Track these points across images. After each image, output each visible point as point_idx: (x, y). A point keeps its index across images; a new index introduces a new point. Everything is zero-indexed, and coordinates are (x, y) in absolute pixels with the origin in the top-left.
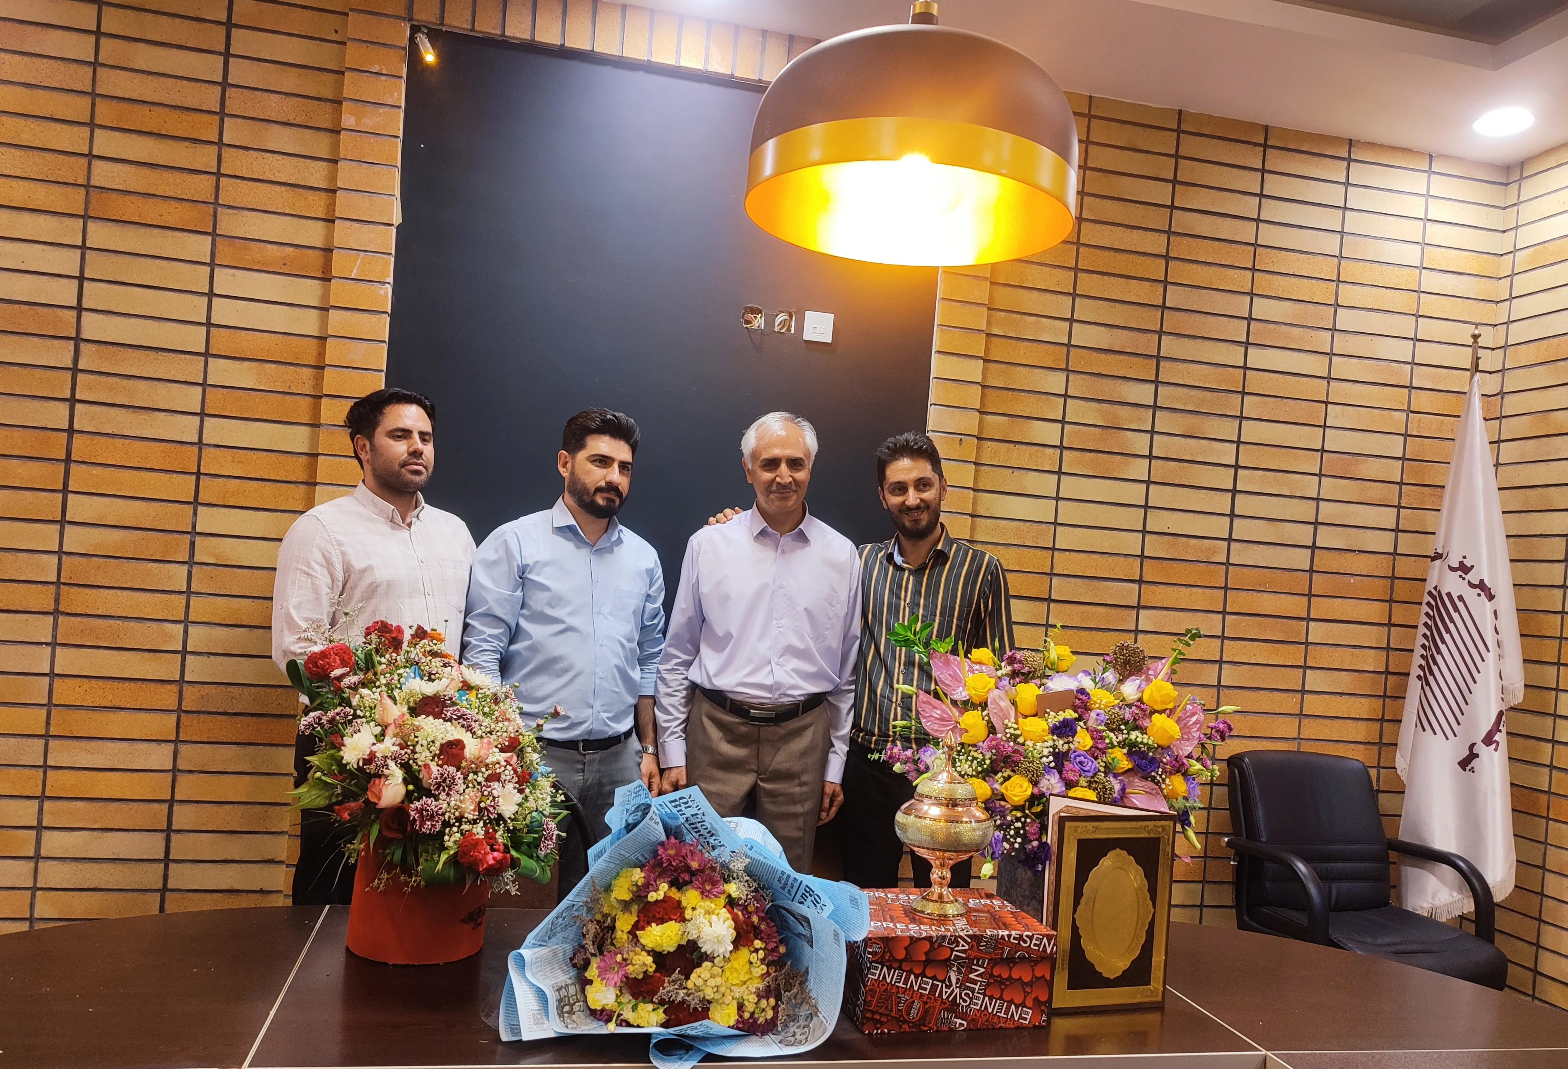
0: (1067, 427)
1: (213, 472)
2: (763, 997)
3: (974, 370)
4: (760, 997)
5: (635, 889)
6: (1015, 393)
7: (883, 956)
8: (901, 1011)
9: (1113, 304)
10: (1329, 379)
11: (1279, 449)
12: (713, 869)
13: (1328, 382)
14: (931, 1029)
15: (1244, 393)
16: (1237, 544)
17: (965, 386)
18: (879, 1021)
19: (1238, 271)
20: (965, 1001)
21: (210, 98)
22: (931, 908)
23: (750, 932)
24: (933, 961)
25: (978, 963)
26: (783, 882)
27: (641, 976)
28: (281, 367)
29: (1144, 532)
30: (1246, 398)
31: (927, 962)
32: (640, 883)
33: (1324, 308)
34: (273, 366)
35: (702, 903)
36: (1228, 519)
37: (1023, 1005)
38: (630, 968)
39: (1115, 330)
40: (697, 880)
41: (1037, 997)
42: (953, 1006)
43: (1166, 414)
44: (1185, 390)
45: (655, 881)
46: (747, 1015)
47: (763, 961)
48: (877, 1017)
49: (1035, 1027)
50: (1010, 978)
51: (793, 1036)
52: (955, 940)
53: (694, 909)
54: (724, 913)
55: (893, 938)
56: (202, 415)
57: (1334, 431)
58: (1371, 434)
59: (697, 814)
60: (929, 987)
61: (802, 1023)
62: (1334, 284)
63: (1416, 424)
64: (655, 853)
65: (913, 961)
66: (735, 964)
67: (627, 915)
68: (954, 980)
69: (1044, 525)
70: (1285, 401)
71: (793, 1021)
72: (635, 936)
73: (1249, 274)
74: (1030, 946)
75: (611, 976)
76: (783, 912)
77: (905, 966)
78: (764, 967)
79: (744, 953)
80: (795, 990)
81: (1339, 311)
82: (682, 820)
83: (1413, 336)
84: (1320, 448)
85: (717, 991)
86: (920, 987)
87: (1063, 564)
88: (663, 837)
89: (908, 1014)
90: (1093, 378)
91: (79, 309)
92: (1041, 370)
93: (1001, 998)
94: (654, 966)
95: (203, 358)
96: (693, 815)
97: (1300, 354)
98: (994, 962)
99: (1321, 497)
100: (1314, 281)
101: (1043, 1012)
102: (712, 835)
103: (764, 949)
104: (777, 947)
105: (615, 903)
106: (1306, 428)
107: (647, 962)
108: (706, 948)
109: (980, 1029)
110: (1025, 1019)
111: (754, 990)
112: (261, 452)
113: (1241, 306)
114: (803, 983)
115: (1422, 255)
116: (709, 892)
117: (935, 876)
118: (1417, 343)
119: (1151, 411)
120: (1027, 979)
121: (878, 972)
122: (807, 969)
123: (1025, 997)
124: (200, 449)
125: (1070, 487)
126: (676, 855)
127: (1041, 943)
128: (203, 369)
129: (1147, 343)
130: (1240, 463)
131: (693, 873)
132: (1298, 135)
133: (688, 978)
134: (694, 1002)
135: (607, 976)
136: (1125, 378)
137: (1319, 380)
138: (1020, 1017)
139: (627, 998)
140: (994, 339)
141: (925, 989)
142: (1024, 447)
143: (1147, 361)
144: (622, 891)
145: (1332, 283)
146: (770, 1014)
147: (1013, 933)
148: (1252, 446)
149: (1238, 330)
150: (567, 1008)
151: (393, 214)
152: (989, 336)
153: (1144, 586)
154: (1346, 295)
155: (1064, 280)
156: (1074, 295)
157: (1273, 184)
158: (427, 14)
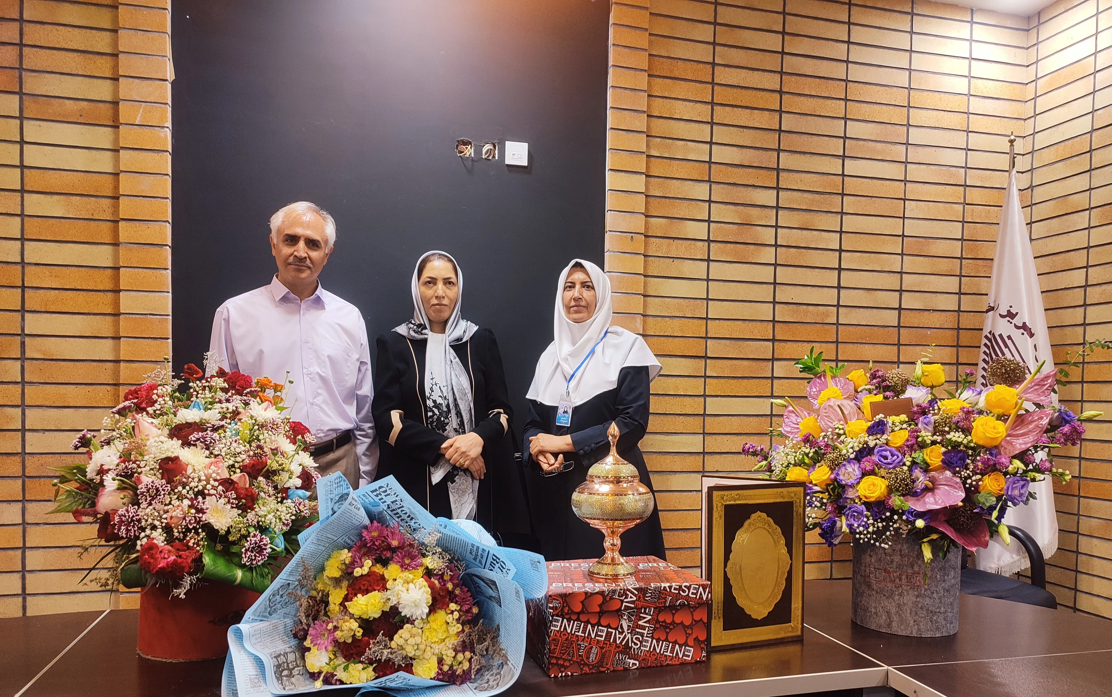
0: (712, 225)
1: (35, 285)
2: (460, 651)
3: (639, 183)
4: (456, 651)
5: (344, 567)
6: (671, 200)
7: (562, 610)
8: (580, 655)
9: (742, 130)
10: (905, 181)
11: (871, 236)
12: (411, 545)
13: (905, 184)
14: (608, 669)
15: (843, 195)
16: (844, 309)
17: (633, 196)
18: (563, 666)
19: (834, 101)
20: (636, 644)
22: (605, 570)
23: (445, 597)
24: (606, 612)
25: (645, 612)
26: (474, 554)
27: (350, 641)
28: (86, 199)
29: (774, 303)
30: (845, 198)
31: (602, 613)
32: (347, 562)
33: (900, 127)
34: (78, 198)
35: (401, 575)
36: (836, 290)
37: (686, 644)
38: (338, 634)
39: (745, 150)
40: (398, 556)
41: (697, 637)
42: (626, 649)
43: (786, 212)
44: (799, 193)
45: (361, 559)
46: (446, 668)
47: (458, 620)
48: (561, 662)
49: (697, 662)
50: (673, 623)
51: (487, 682)
52: (624, 593)
53: (395, 580)
54: (422, 582)
55: (570, 594)
56: (23, 239)
57: (911, 221)
58: (938, 222)
59: (396, 501)
60: (604, 634)
61: (495, 671)
62: (906, 109)
63: (970, 213)
64: (360, 536)
65: (588, 612)
66: (434, 625)
67: (338, 590)
68: (625, 628)
69: (698, 301)
70: (874, 199)
71: (488, 670)
72: (345, 607)
73: (843, 103)
74: (688, 595)
75: (322, 642)
76: (476, 579)
77: (583, 618)
78: (460, 626)
79: (441, 615)
80: (486, 643)
81: (911, 129)
82: (384, 507)
83: (965, 147)
84: (901, 234)
85: (418, 649)
86: (597, 635)
87: (715, 329)
88: (367, 521)
89: (588, 658)
90: (730, 187)
92: (690, 182)
93: (666, 640)
94: (361, 631)
95: (20, 194)
96: (393, 502)
97: (884, 163)
98: (659, 610)
99: (904, 271)
100: (891, 107)
101: (702, 649)
102: (412, 519)
103: (458, 611)
104: (471, 608)
105: (327, 581)
106: (890, 219)
107: (353, 628)
108: (405, 612)
109: (650, 667)
110: (689, 656)
111: (450, 646)
112: (73, 268)
113: (837, 128)
114: (495, 638)
115: (969, 85)
116: (408, 565)
117: (607, 543)
118: (968, 152)
119: (774, 211)
120: (687, 622)
121: (559, 624)
122: (498, 626)
123: (687, 638)
124: (23, 267)
125: (717, 271)
126: (379, 536)
127: (697, 592)
128: (20, 203)
129: (769, 159)
130: (843, 248)
131: (394, 550)
133: (391, 639)
134: (397, 660)
135: (318, 642)
136: (753, 186)
137: (898, 183)
138: (684, 655)
139: (341, 660)
140: (652, 159)
141: (601, 636)
142: (680, 242)
143: (769, 173)
144: (333, 570)
145: (904, 108)
146: (466, 666)
147: (674, 584)
148: (851, 235)
149: (836, 147)
150: (285, 673)
151: (166, 71)
152: (649, 156)
153: (776, 343)
154: (917, 117)
155: (703, 112)
156: (712, 122)
157: (857, 34)
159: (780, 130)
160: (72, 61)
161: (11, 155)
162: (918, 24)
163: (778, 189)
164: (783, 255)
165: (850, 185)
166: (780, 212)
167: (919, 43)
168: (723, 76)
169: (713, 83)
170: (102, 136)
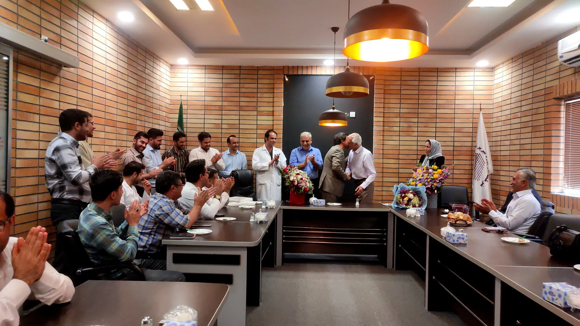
0: (400, 127)
6: (389, 122)
11: (445, 128)
13: (455, 114)
17: (380, 122)
19: (433, 95)
21: (255, 90)
29: (417, 145)
30: (437, 119)
33: (452, 100)
39: (408, 109)
44: (424, 118)
57: (456, 123)
58: (465, 123)
69: (397, 146)
70: (445, 119)
81: (456, 100)
83: (473, 104)
84: (454, 127)
87: (401, 152)
90: (405, 118)
92: (394, 118)
97: (448, 109)
99: (455, 136)
100: (450, 95)
106: (450, 123)
113: (435, 102)
115: (474, 88)
124: (257, 143)
129: (416, 111)
130: (437, 131)
132: (444, 69)
136: (412, 117)
137: (452, 114)
142: (392, 132)
143: (416, 114)
145: (454, 95)
148: (439, 128)
149: (435, 106)
151: (282, 105)
155: (398, 101)
156: (400, 103)
157: (440, 79)
158: (286, 73)
159: (418, 104)
160: (265, 104)
161: (255, 122)
162: (458, 74)
163: (418, 118)
164: (420, 134)
165: (438, 116)
166: (419, 123)
167: (458, 79)
168: (403, 92)
169: (400, 94)
170: (271, 118)
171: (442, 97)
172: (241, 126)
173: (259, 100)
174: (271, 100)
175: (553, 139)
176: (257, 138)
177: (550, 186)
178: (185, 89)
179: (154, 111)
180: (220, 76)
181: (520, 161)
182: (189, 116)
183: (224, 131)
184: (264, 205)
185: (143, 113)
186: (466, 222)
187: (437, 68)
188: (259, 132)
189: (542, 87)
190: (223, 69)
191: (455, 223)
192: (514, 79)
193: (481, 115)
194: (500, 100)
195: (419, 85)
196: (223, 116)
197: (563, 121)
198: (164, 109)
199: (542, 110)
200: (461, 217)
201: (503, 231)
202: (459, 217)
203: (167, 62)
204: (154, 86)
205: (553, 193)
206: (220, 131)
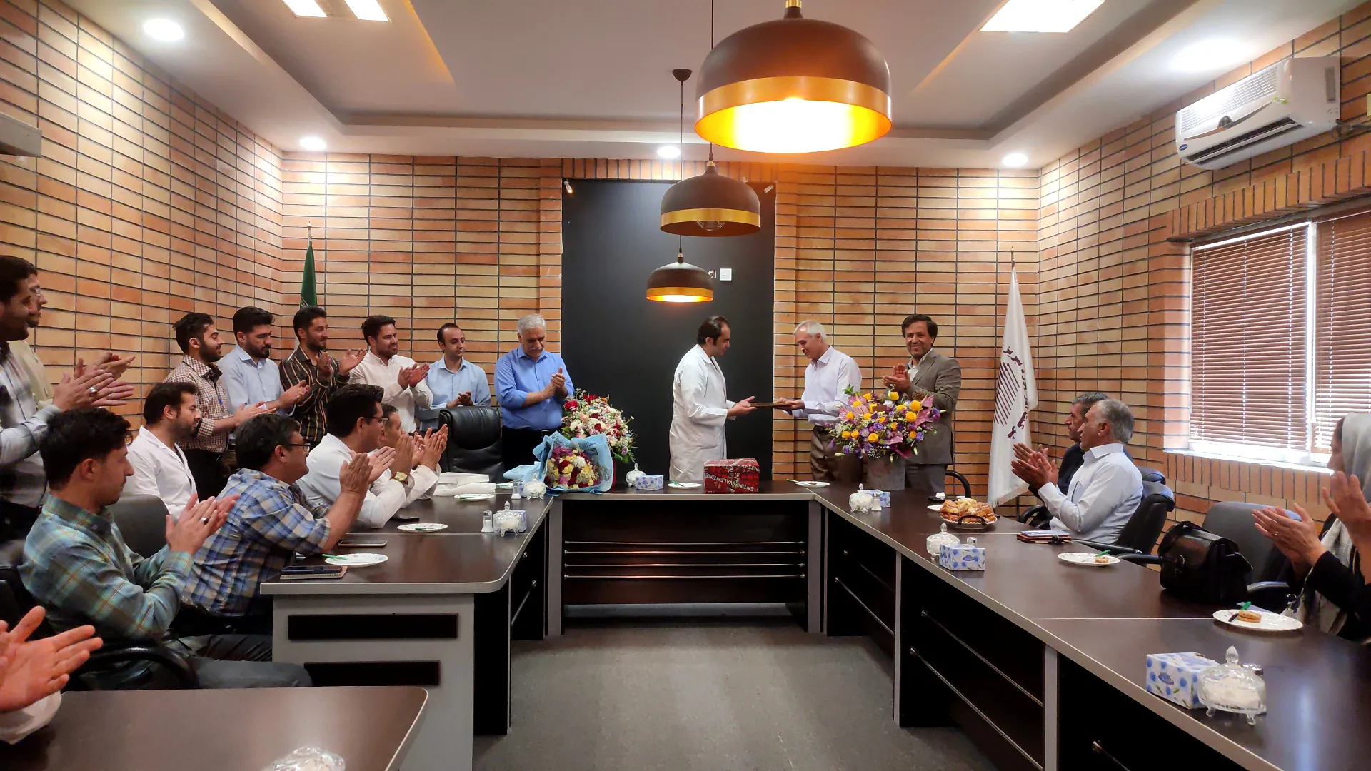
0: (835, 305)
3: (792, 285)
6: (810, 293)
9: (852, 251)
10: (957, 273)
11: (935, 305)
13: (957, 275)
15: (916, 283)
17: (789, 293)
19: (909, 231)
21: (494, 216)
29: (875, 346)
30: (918, 285)
33: (951, 242)
39: (853, 262)
43: (880, 295)
44: (889, 284)
57: (961, 295)
58: (979, 295)
70: (937, 284)
73: (914, 231)
81: (959, 243)
83: (995, 251)
84: (955, 303)
90: (846, 283)
91: (455, 297)
92: (822, 282)
95: (497, 310)
97: (942, 263)
99: (957, 325)
100: (946, 231)
106: (947, 295)
113: (912, 245)
115: (998, 214)
118: (997, 254)
119: (873, 295)
124: (499, 342)
125: (838, 330)
128: (498, 314)
129: (870, 266)
132: (931, 170)
136: (861, 282)
137: (952, 274)
140: (800, 272)
143: (870, 274)
145: (954, 231)
149: (912, 256)
151: (560, 250)
152: (797, 270)
153: (875, 369)
154: (962, 235)
155: (830, 244)
156: (835, 249)
157: (922, 192)
158: (568, 174)
159: (876, 250)
160: (520, 249)
161: (494, 292)
162: (962, 183)
163: (875, 282)
164: (879, 319)
165: (920, 277)
166: (876, 295)
167: (962, 193)
168: (840, 223)
169: (835, 228)
170: (532, 281)
171: (931, 235)
172: (460, 303)
173: (504, 238)
174: (532, 239)
175: (1168, 332)
176: (498, 330)
177: (1161, 435)
178: (320, 212)
179: (241, 265)
180: (408, 181)
181: (1097, 379)
182: (330, 278)
183: (417, 313)
184: (516, 492)
185: (211, 270)
186: (983, 520)
187: (917, 169)
188: (504, 314)
189: (1142, 214)
190: (413, 165)
191: (960, 524)
192: (1083, 197)
193: (1014, 276)
194: (1054, 242)
195: (876, 207)
196: (414, 277)
197: (1188, 290)
198: (267, 260)
199: (1143, 266)
200: (973, 511)
201: (1061, 540)
202: (967, 511)
203: (271, 145)
204: (240, 202)
205: (1168, 452)
206: (407, 313)
